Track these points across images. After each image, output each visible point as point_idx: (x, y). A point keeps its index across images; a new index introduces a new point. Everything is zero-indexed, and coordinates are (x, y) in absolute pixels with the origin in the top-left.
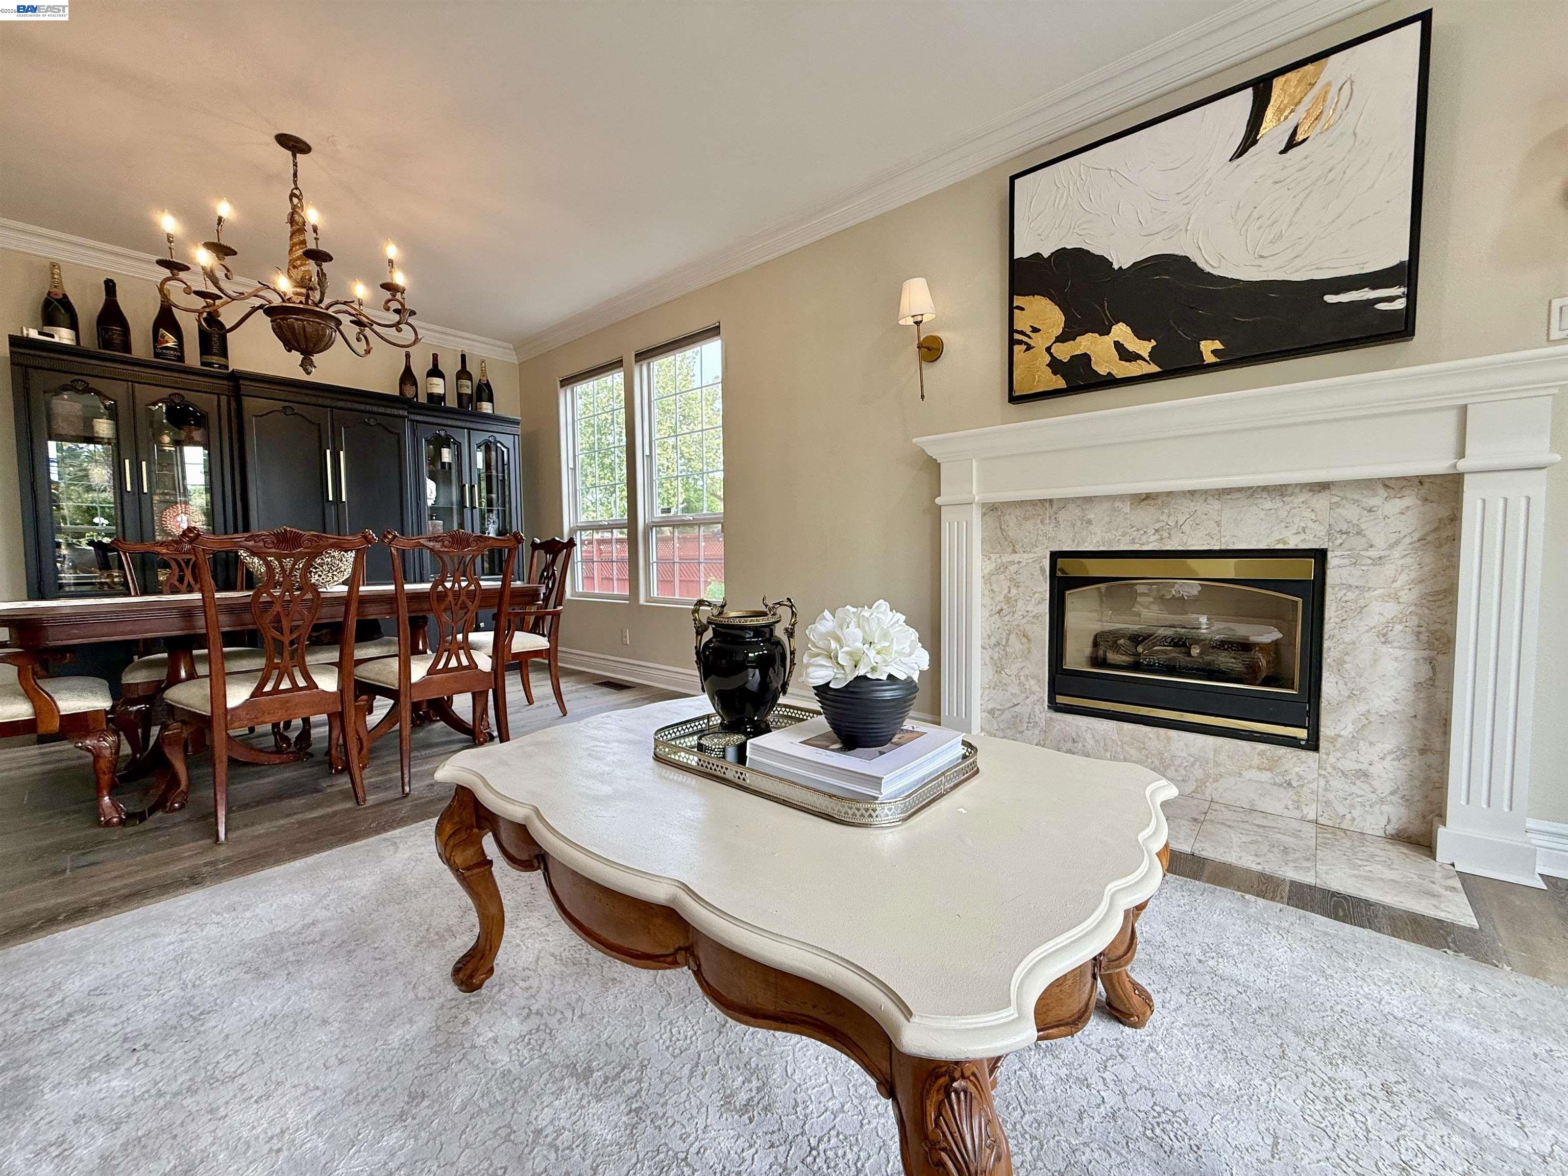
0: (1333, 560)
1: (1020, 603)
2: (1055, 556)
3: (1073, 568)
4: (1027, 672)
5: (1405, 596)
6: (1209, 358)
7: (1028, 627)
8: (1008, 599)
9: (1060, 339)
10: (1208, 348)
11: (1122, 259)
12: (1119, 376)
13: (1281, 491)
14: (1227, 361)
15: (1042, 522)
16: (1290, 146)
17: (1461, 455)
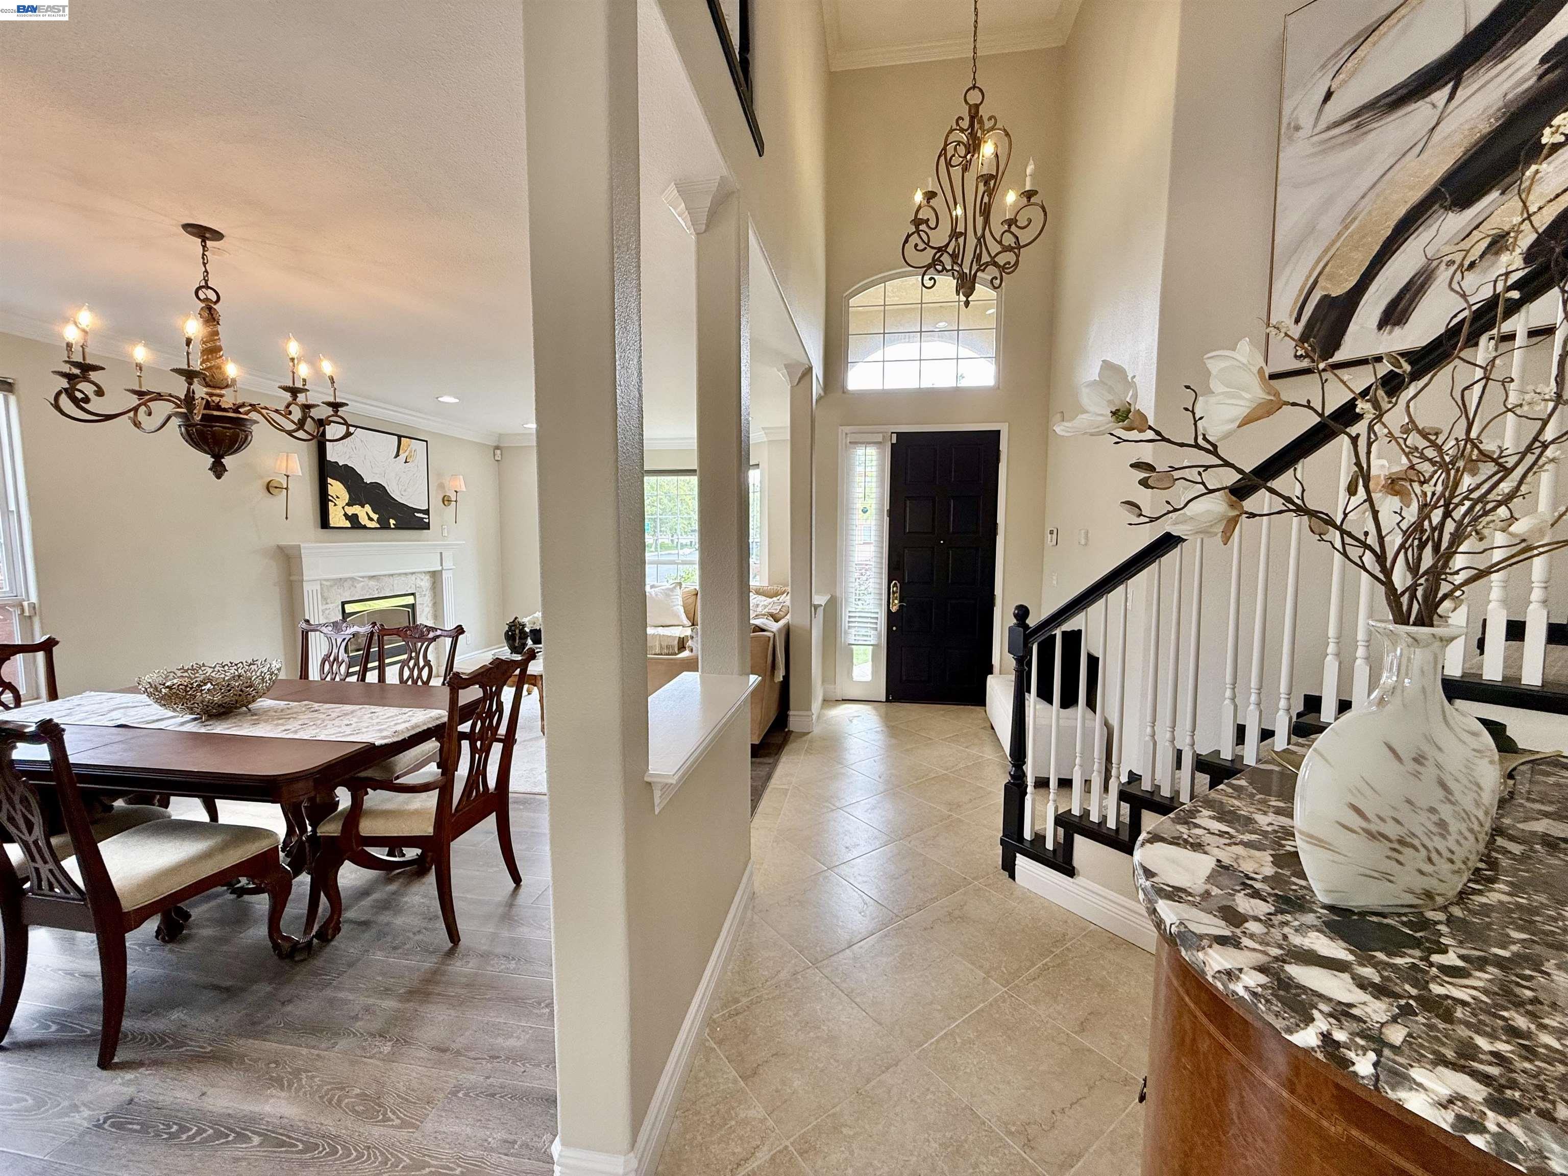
0: (417, 596)
2: (343, 604)
3: (347, 608)
5: (430, 605)
6: (392, 526)
9: (348, 504)
10: (392, 522)
11: (368, 479)
12: (368, 526)
13: (406, 574)
14: (398, 527)
15: (338, 588)
16: (406, 462)
17: (442, 565)
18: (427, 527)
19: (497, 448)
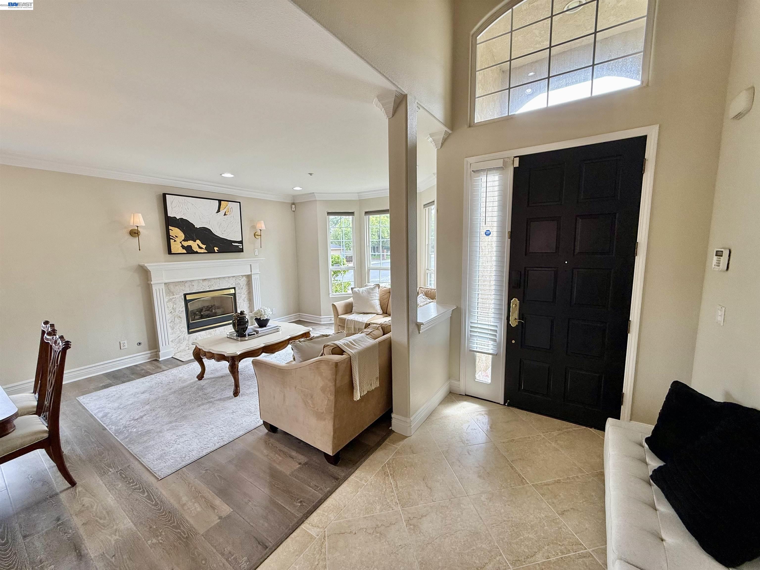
0: (237, 289)
1: (177, 309)
2: (185, 295)
3: (188, 297)
4: (181, 326)
5: (246, 294)
6: (216, 251)
7: (180, 315)
8: (173, 308)
9: (184, 240)
10: (216, 249)
11: (197, 226)
12: (199, 252)
13: (228, 277)
14: (219, 252)
15: (181, 286)
16: (225, 215)
17: (251, 272)
18: (242, 250)
19: (293, 204)
